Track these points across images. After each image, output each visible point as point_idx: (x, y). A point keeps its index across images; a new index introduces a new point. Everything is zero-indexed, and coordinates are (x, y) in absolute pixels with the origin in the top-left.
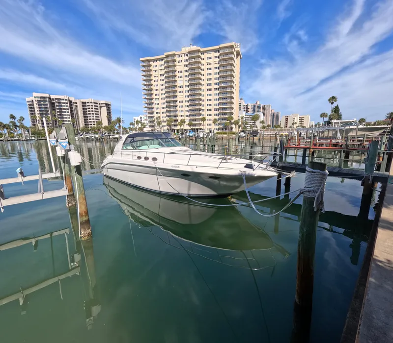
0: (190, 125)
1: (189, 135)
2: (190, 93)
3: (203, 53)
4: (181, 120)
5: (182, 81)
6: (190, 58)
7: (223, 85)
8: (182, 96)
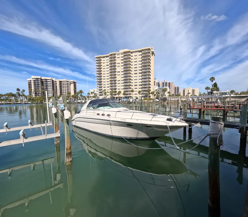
0: (124, 94)
1: (124, 101)
2: (124, 75)
3: (132, 53)
4: (119, 91)
5: (120, 69)
6: (124, 56)
7: (144, 71)
8: (120, 77)
